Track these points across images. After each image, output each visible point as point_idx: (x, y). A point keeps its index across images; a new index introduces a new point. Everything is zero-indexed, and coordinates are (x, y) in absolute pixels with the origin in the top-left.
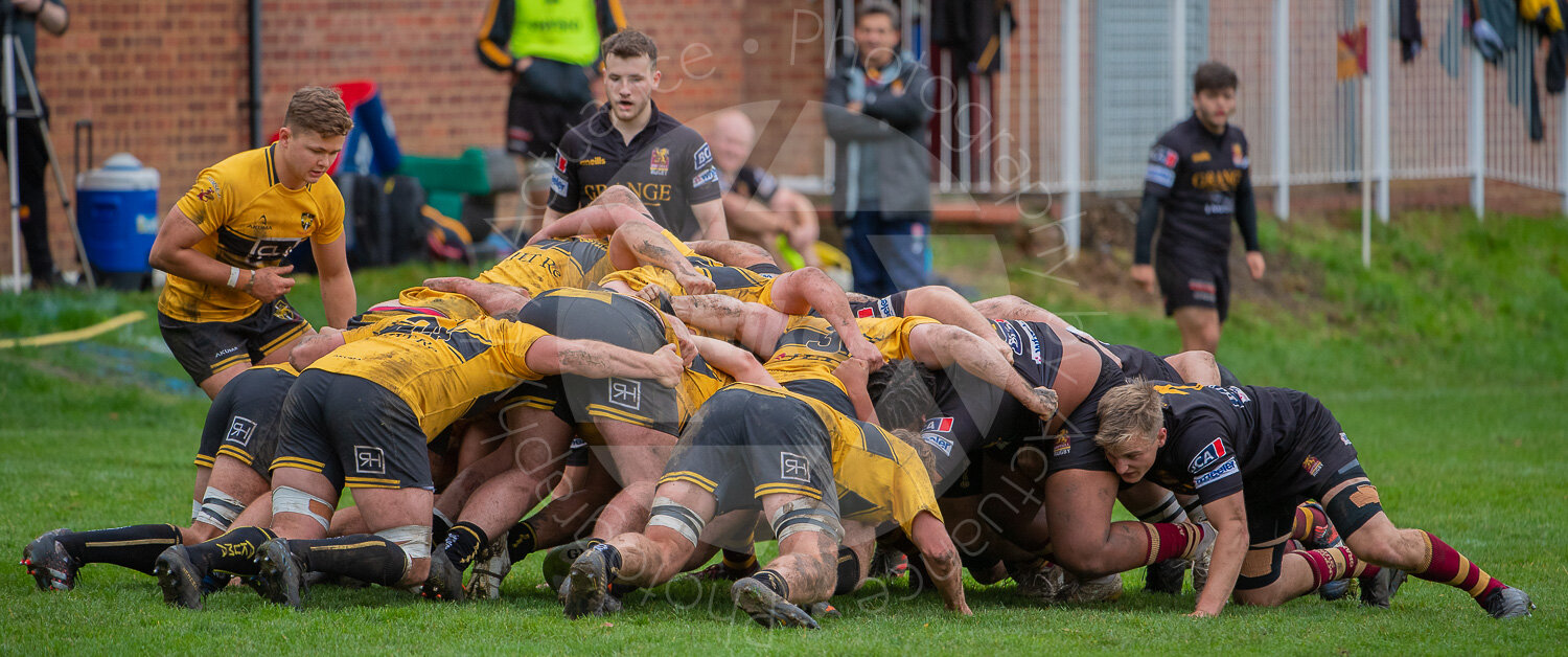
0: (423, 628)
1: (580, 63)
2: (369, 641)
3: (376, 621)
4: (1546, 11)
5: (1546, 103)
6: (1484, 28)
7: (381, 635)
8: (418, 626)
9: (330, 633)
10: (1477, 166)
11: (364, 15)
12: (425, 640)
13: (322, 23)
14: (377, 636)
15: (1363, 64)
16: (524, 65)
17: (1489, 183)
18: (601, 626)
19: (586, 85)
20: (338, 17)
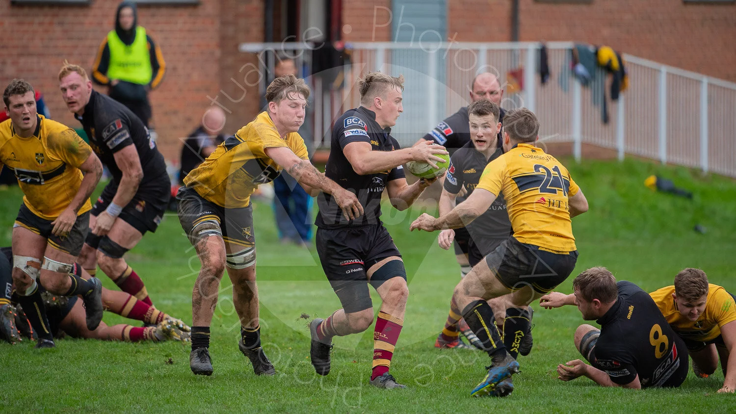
0: (61, 358)
1: (142, 83)
2: (35, 364)
3: (39, 354)
4: (610, 61)
5: (610, 105)
6: (581, 69)
7: (41, 361)
8: (59, 357)
9: (16, 359)
10: (577, 136)
11: (35, 59)
12: (62, 364)
13: (15, 63)
14: (38, 361)
15: (521, 86)
16: (115, 83)
17: (584, 145)
18: (149, 357)
19: (145, 94)
20: (22, 60)
